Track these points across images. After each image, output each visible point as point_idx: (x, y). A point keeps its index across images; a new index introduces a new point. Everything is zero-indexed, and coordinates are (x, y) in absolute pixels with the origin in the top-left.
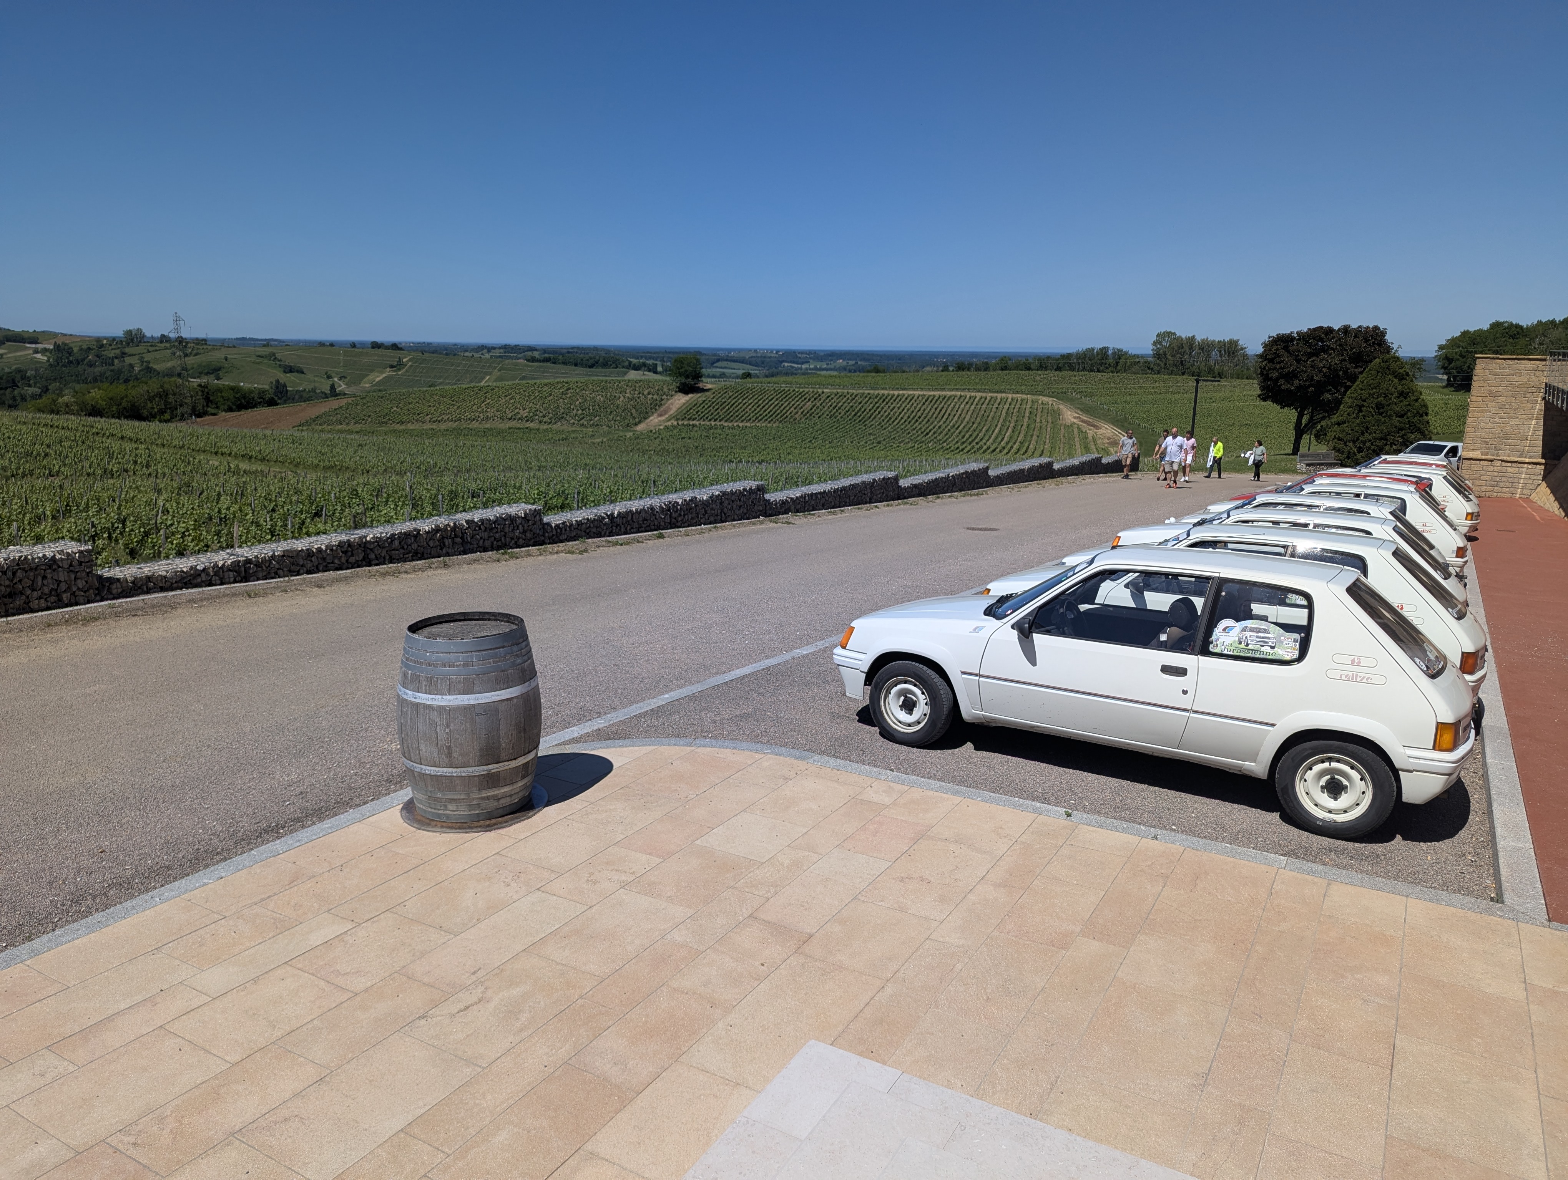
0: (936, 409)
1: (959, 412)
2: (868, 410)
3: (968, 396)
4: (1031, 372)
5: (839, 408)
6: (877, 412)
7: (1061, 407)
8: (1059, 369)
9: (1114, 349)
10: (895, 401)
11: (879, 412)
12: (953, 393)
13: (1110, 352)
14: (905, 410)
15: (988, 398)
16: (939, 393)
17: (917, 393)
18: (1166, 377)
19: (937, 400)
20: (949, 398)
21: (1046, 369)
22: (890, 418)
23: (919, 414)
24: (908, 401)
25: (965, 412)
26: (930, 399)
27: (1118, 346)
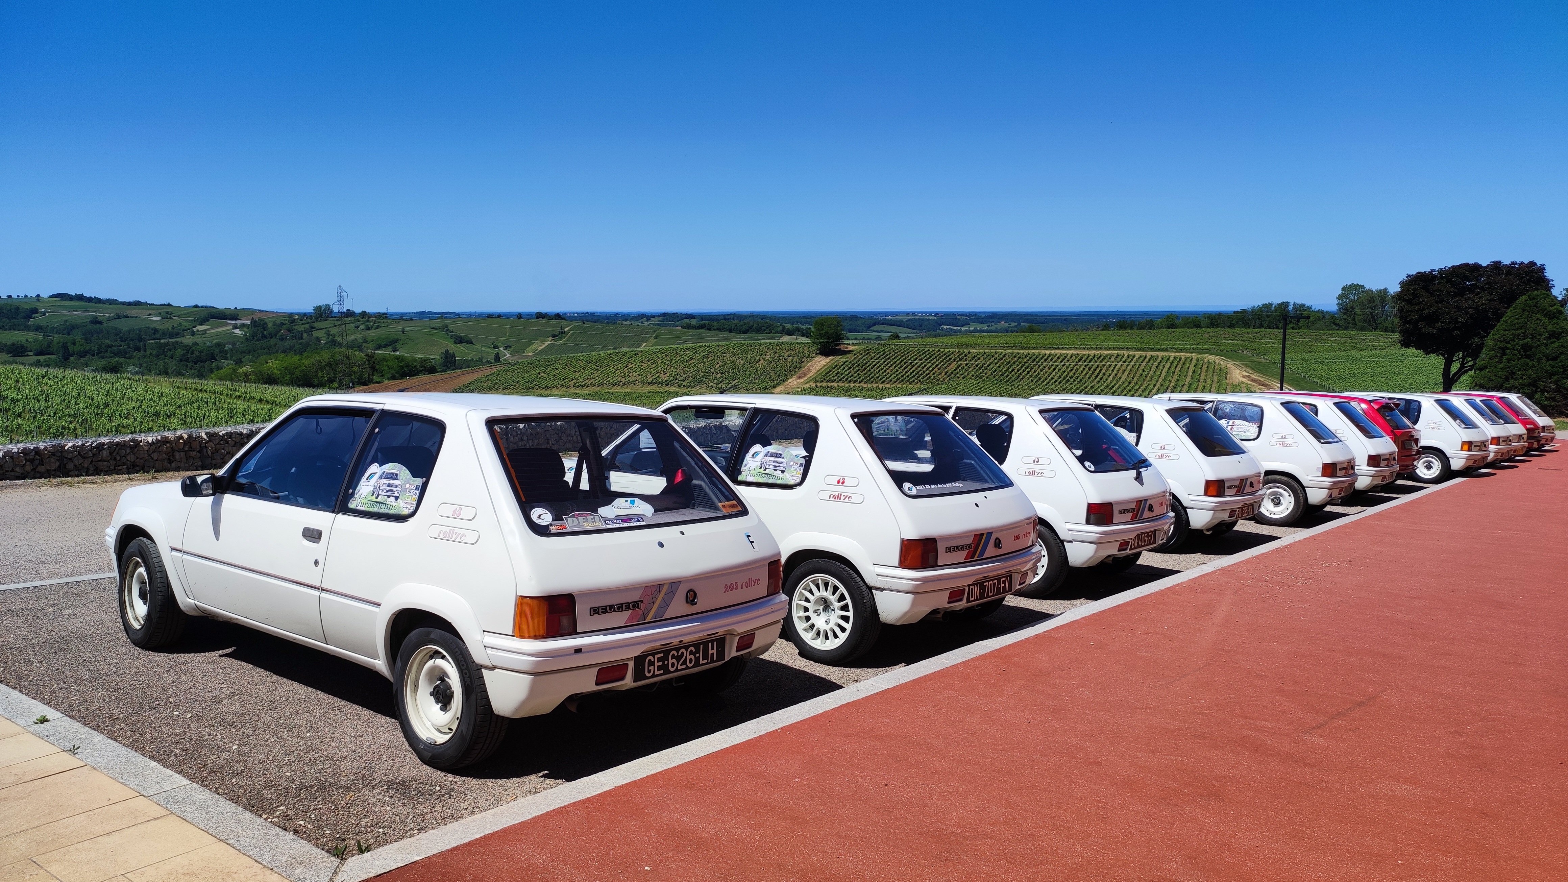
0: (1090, 369)
1: (1115, 372)
2: (1016, 371)
3: (1126, 355)
4: (1199, 330)
5: (986, 369)
6: (1026, 373)
7: (1229, 365)
8: (1232, 326)
9: (1294, 305)
10: (1046, 360)
11: (1028, 373)
12: (1110, 352)
13: (1291, 308)
14: (1057, 370)
15: (1148, 357)
16: (1094, 352)
17: (1070, 352)
18: (1353, 332)
19: (1091, 360)
20: (1105, 357)
21: (1217, 326)
22: (1040, 379)
23: (1071, 374)
24: (1060, 360)
25: (1121, 371)
26: (1084, 358)
27: (1299, 301)
